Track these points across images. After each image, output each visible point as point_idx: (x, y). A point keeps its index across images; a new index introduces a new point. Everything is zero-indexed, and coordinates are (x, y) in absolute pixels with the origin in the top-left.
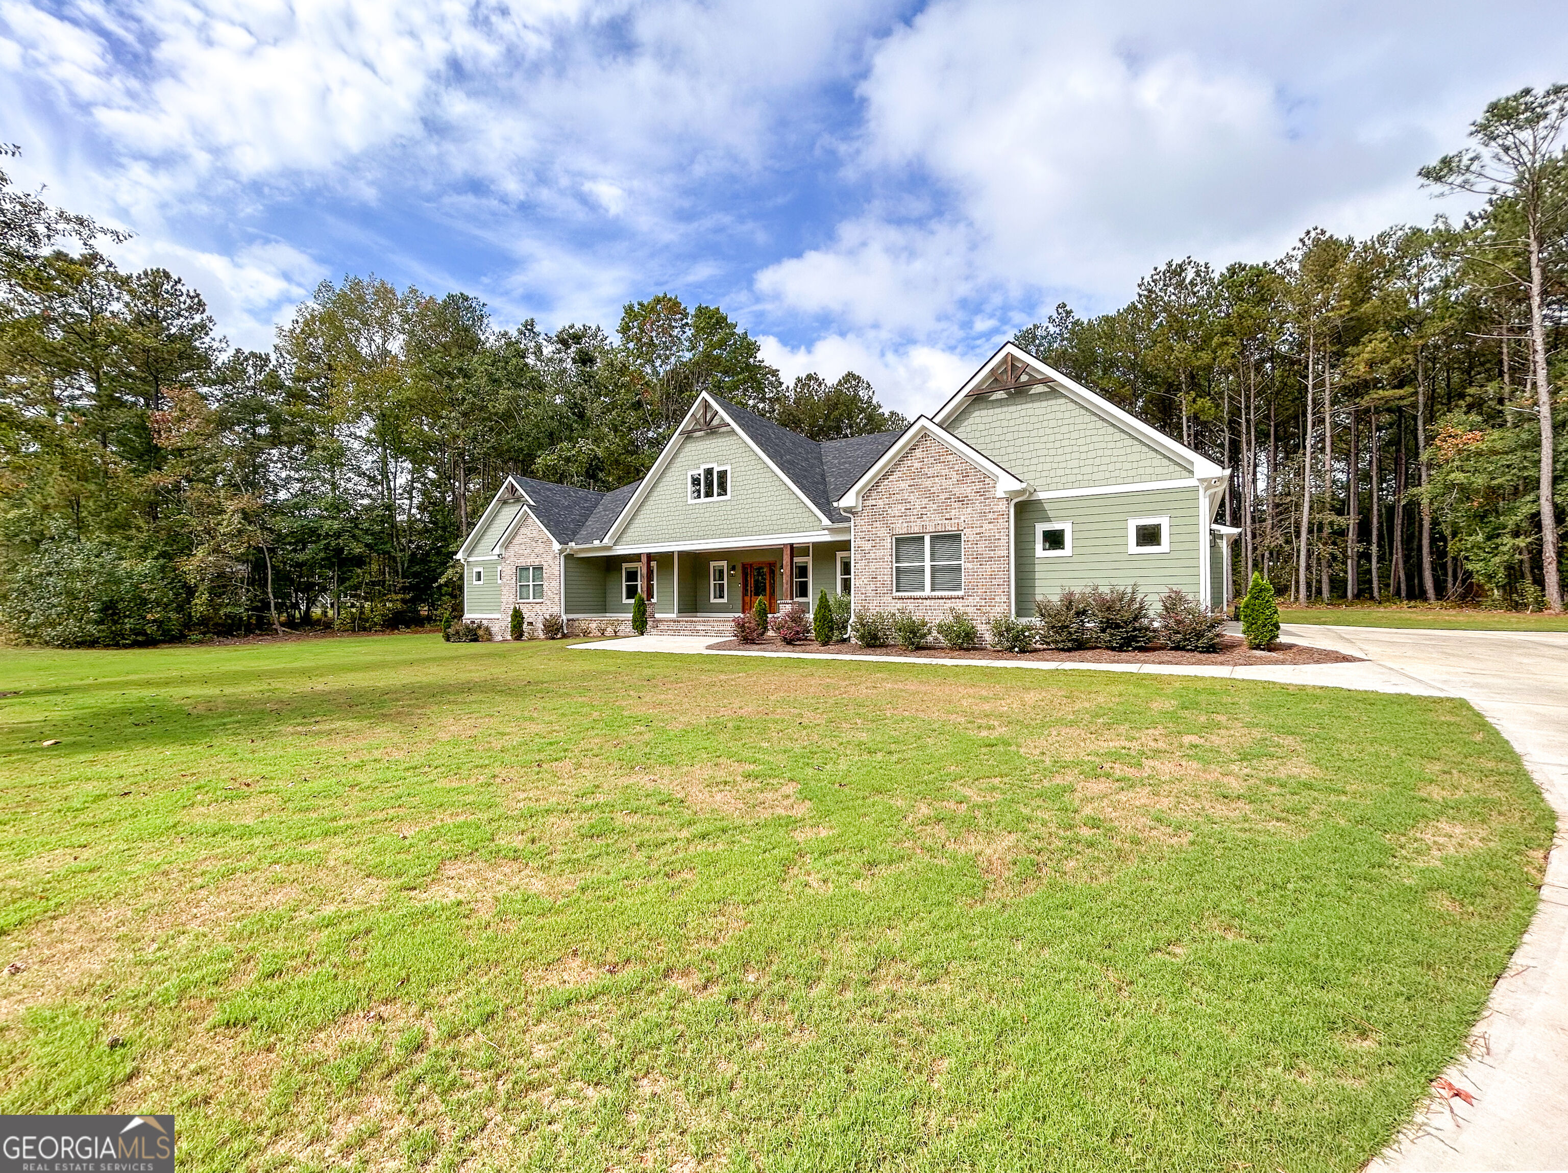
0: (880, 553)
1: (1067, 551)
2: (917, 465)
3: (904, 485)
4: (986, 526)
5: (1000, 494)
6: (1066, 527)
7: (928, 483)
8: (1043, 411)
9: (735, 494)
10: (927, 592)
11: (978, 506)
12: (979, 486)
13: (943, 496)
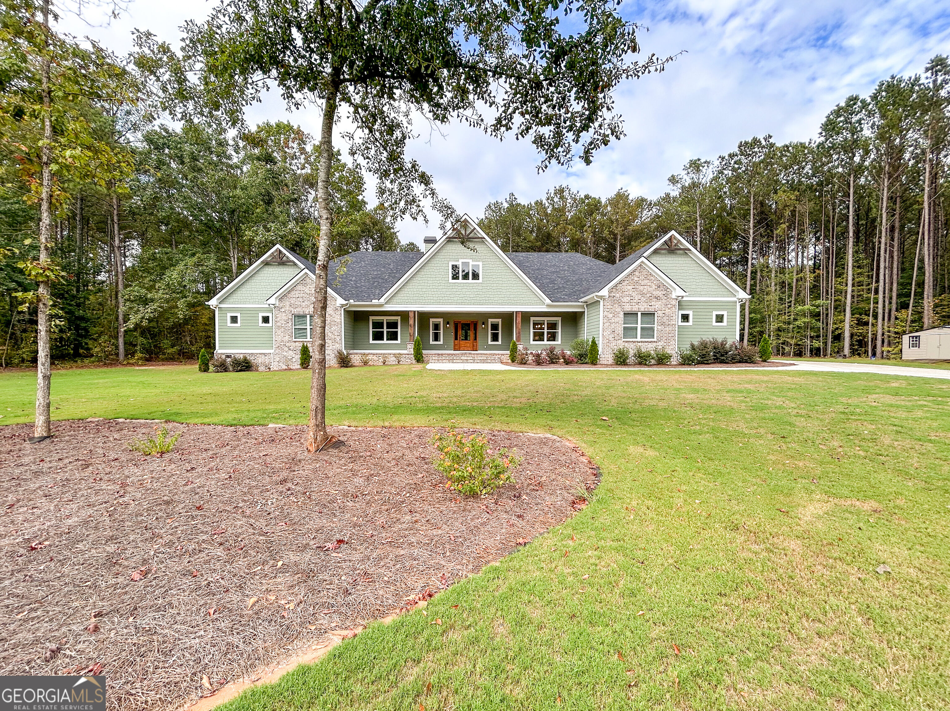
0: (616, 320)
1: (690, 323)
2: (636, 279)
3: (630, 288)
4: (667, 310)
5: (674, 296)
6: (690, 313)
7: (642, 288)
8: (682, 262)
9: (485, 279)
10: (639, 339)
11: (664, 301)
12: (664, 292)
13: (648, 295)
